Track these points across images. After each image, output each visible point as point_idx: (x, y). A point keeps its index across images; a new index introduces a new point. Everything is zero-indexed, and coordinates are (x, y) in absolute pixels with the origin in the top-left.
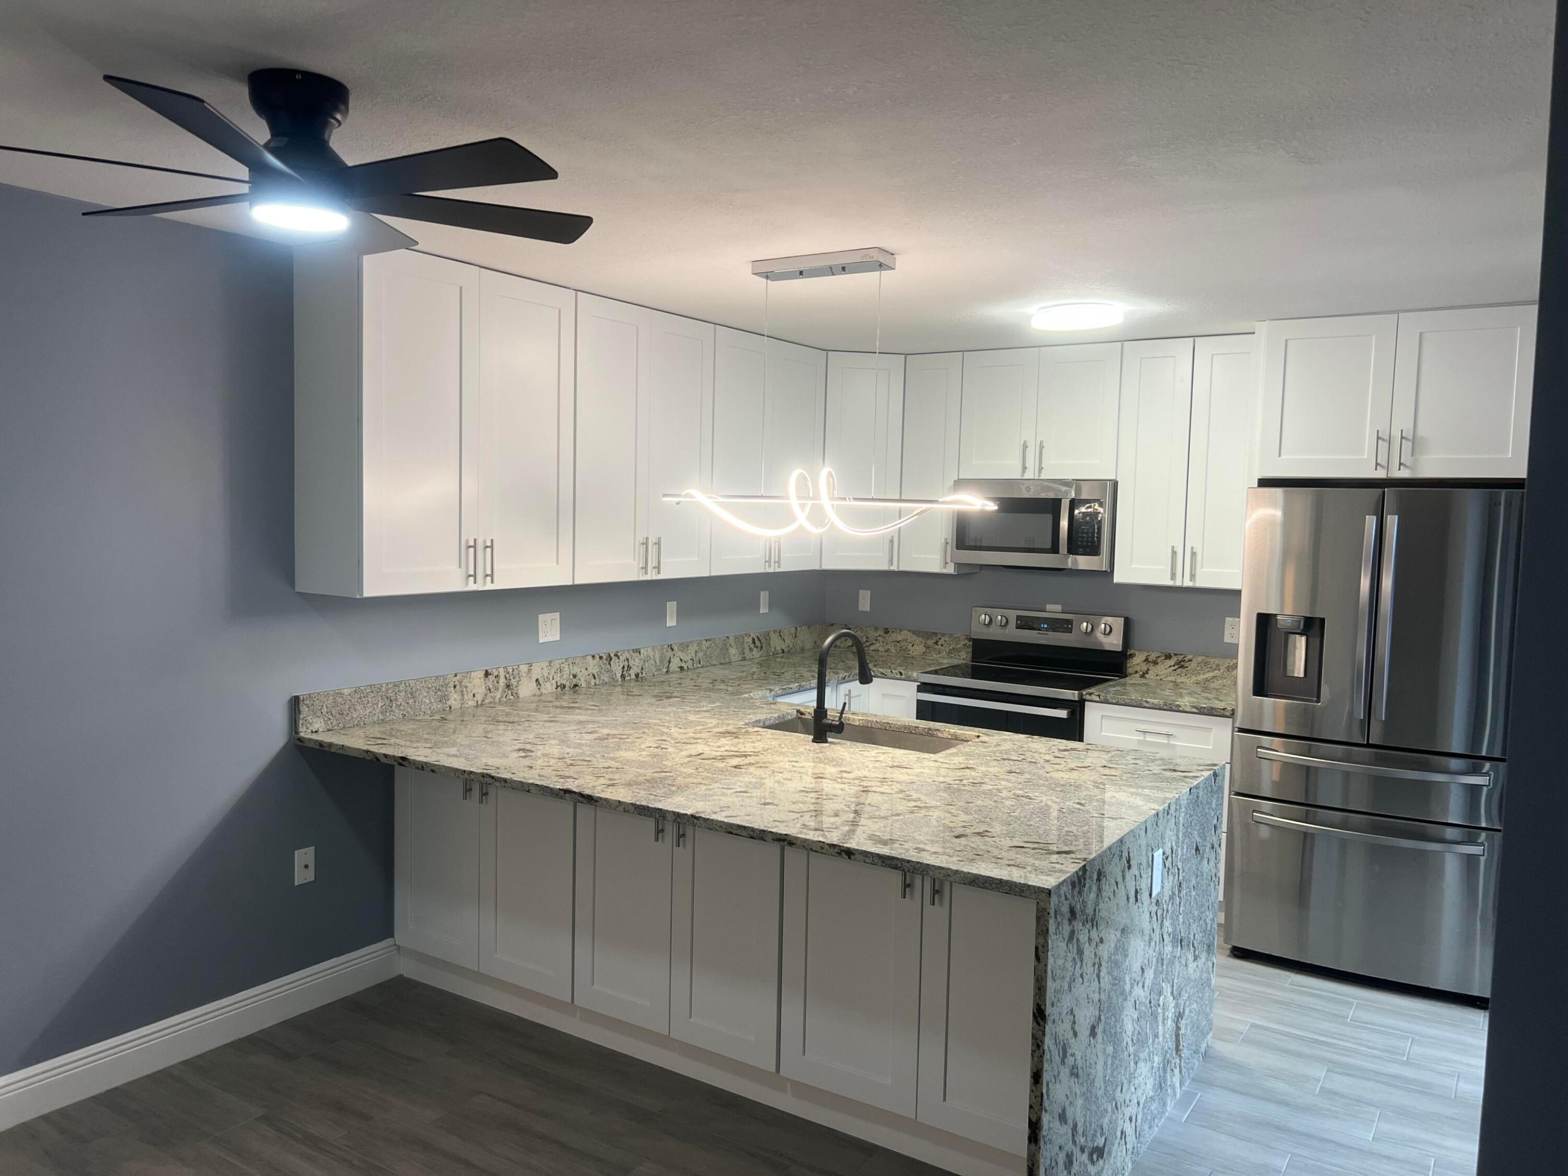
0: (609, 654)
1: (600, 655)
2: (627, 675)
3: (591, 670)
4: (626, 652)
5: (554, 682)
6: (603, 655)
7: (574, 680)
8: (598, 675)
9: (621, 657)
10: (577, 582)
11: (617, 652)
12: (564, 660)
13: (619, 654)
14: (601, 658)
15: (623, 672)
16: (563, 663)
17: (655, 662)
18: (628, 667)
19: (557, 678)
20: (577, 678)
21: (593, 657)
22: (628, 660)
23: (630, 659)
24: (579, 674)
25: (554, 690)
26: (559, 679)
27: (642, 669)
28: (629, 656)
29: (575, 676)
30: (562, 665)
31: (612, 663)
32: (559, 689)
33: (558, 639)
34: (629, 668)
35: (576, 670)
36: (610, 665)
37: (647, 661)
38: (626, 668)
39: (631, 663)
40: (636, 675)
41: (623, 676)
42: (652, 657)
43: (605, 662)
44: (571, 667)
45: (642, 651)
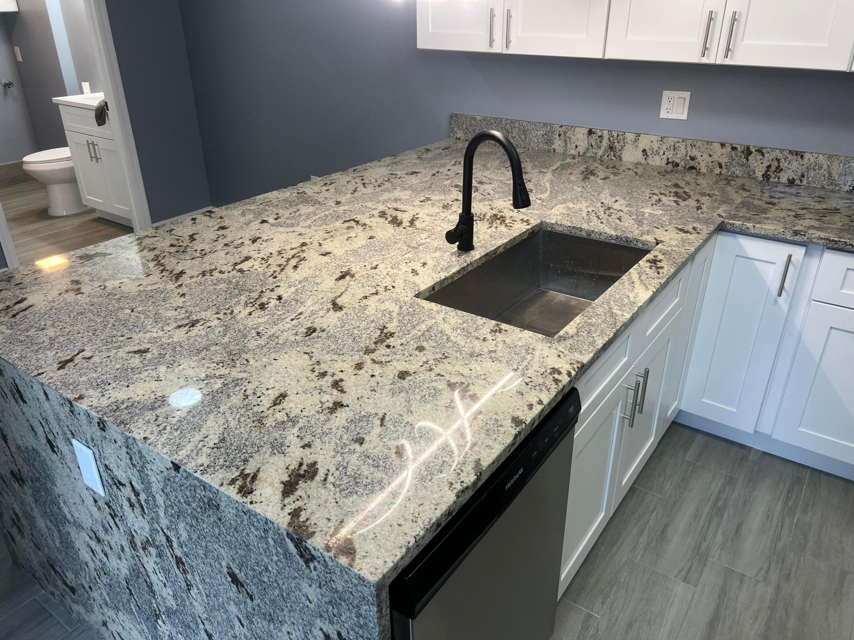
0: (748, 148)
1: (734, 145)
2: (773, 176)
3: (716, 157)
4: (778, 151)
5: (665, 157)
6: (738, 147)
7: (691, 162)
8: (726, 165)
9: (767, 155)
10: (607, 57)
11: (761, 148)
12: (680, 140)
13: (764, 151)
14: (734, 149)
15: (767, 171)
16: (679, 142)
17: (830, 174)
18: (777, 168)
19: (670, 154)
20: (697, 161)
21: (723, 145)
22: (778, 160)
23: (783, 160)
24: (699, 159)
25: (664, 164)
26: (671, 156)
27: (803, 176)
28: (780, 156)
29: (693, 159)
30: (678, 144)
31: (750, 158)
32: (670, 166)
33: (686, 119)
34: (779, 169)
35: (695, 152)
36: (748, 160)
37: (814, 170)
38: (773, 168)
39: (784, 164)
40: (789, 180)
41: (766, 176)
42: (825, 166)
43: (739, 154)
44: (689, 149)
45: (807, 156)
